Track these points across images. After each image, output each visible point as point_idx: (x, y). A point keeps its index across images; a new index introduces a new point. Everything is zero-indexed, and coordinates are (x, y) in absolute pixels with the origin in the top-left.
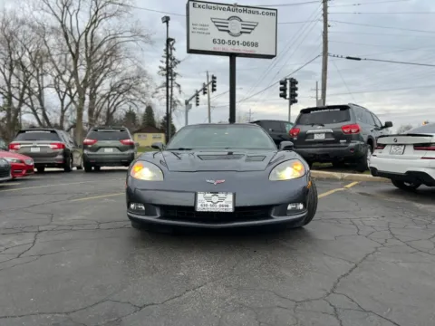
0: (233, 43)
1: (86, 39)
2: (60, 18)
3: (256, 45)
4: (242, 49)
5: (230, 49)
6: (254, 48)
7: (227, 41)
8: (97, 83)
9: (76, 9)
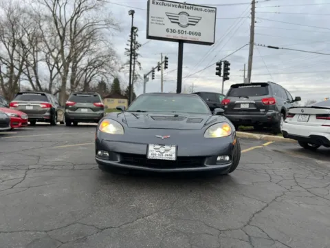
0: (182, 32)
1: (71, 26)
2: (52, 9)
3: (199, 34)
4: (189, 37)
6: (198, 37)
8: (78, 59)
9: (64, 2)
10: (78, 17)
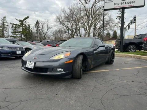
0: (123, 3)
1: (92, 10)
2: (84, 5)
3: (134, 2)
4: (127, 5)
5: (121, 6)
6: (133, 4)
7: (120, 3)
8: (96, 24)
9: (89, 1)
10: (95, 6)
